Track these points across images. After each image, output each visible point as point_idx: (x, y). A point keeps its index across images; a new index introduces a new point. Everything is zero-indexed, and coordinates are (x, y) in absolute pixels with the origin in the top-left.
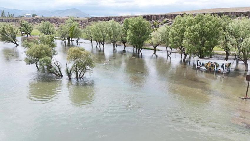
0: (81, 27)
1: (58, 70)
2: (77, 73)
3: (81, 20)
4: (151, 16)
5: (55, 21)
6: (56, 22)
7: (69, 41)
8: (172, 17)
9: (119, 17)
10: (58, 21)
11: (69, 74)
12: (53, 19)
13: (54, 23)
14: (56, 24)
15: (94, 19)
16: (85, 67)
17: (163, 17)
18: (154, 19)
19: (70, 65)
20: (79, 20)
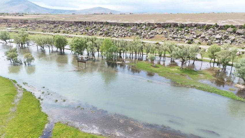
0: (31, 28)
1: (21, 62)
2: (28, 62)
3: (31, 20)
4: (85, 22)
5: (5, 21)
6: (7, 22)
7: (22, 44)
8: (99, 23)
9: (62, 21)
10: (8, 21)
11: (25, 63)
12: (3, 19)
13: (4, 23)
14: (6, 24)
15: (42, 21)
16: (31, 60)
17: (94, 23)
18: (87, 24)
19: (25, 60)
20: (28, 20)
